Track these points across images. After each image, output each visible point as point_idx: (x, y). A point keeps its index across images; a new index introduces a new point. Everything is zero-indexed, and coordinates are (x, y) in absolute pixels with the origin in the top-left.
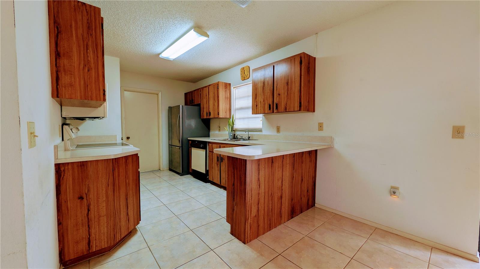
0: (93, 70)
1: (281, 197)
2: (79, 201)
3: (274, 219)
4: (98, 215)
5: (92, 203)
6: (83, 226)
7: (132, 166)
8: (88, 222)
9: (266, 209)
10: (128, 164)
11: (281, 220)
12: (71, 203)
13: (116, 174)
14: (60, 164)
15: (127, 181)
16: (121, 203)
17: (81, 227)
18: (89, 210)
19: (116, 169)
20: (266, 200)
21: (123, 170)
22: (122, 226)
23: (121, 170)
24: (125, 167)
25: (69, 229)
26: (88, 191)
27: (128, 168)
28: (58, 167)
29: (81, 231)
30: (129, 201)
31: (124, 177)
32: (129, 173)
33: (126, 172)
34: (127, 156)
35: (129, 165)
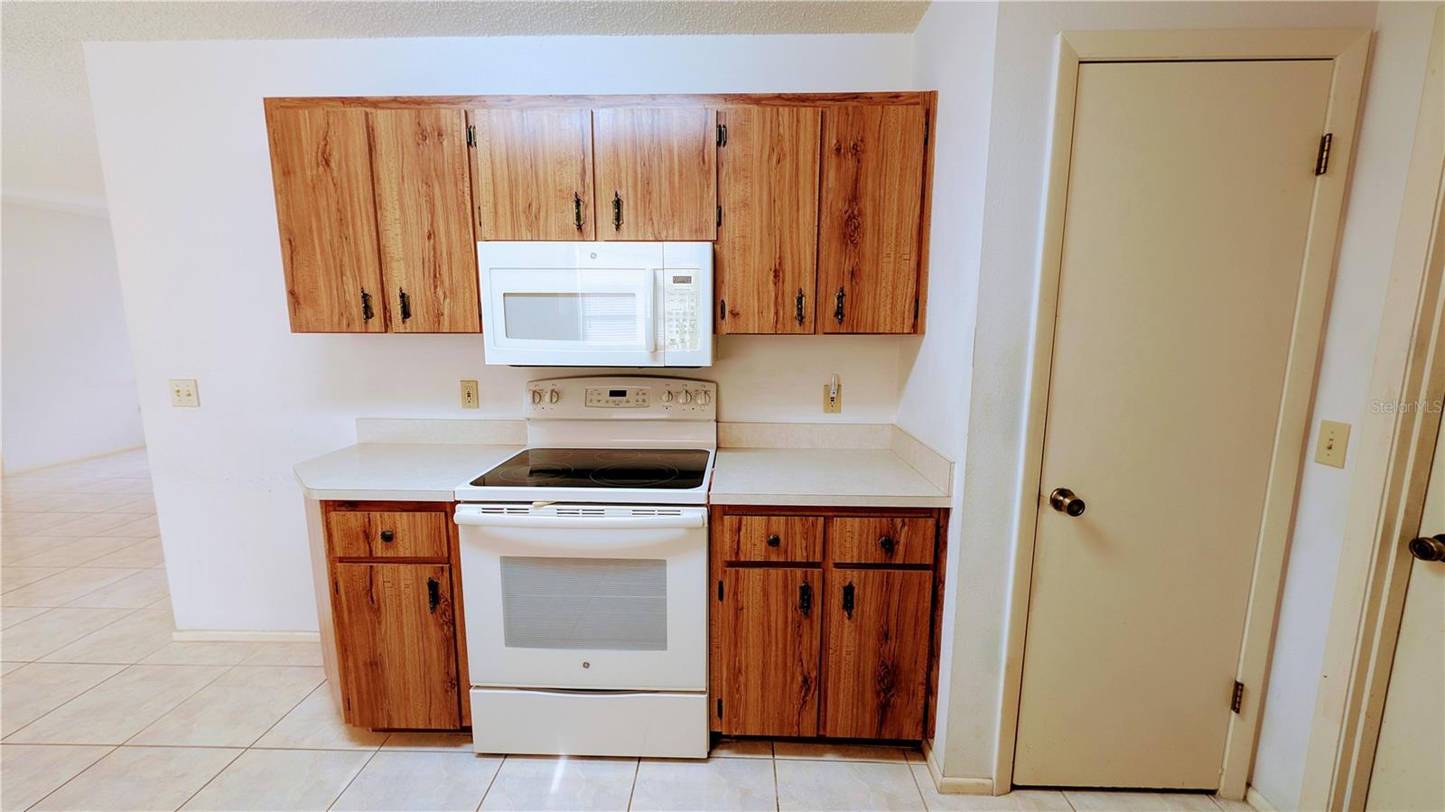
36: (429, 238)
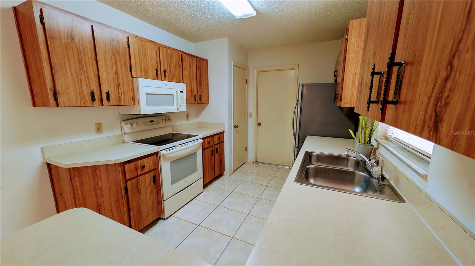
36: (116, 74)
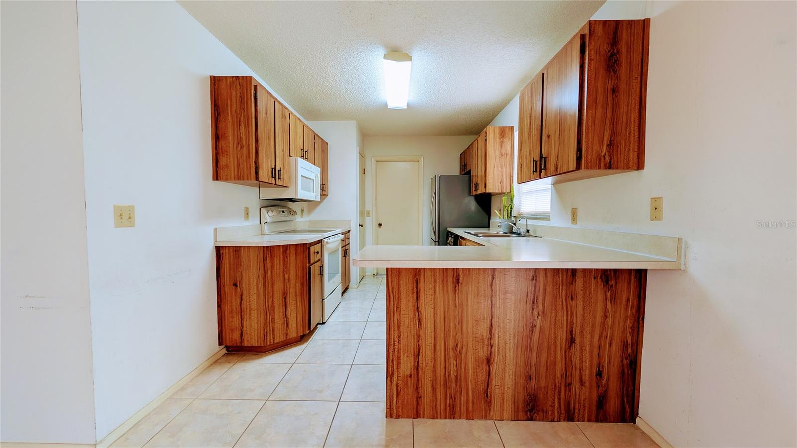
0: (245, 148)
1: (489, 361)
2: (234, 287)
3: (464, 398)
4: (250, 307)
5: (244, 293)
6: (236, 315)
7: (296, 258)
8: (241, 313)
9: (440, 371)
10: (288, 255)
11: (490, 410)
12: (228, 289)
13: (268, 266)
14: (219, 247)
15: (286, 276)
16: (275, 301)
17: (235, 316)
18: (241, 300)
19: (269, 260)
20: (438, 354)
21: (280, 261)
22: (276, 329)
23: (276, 261)
24: (284, 259)
25: (226, 314)
26: (241, 278)
27: (288, 260)
28: (218, 249)
29: (235, 319)
30: (288, 301)
31: (281, 270)
32: (290, 267)
33: (285, 265)
34: (287, 245)
35: (290, 257)
